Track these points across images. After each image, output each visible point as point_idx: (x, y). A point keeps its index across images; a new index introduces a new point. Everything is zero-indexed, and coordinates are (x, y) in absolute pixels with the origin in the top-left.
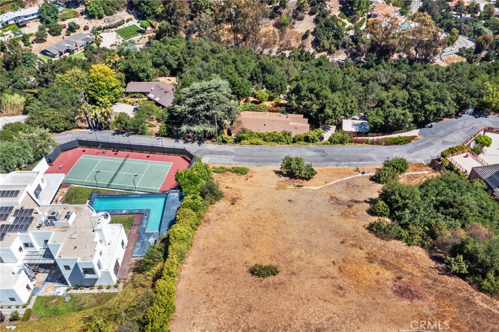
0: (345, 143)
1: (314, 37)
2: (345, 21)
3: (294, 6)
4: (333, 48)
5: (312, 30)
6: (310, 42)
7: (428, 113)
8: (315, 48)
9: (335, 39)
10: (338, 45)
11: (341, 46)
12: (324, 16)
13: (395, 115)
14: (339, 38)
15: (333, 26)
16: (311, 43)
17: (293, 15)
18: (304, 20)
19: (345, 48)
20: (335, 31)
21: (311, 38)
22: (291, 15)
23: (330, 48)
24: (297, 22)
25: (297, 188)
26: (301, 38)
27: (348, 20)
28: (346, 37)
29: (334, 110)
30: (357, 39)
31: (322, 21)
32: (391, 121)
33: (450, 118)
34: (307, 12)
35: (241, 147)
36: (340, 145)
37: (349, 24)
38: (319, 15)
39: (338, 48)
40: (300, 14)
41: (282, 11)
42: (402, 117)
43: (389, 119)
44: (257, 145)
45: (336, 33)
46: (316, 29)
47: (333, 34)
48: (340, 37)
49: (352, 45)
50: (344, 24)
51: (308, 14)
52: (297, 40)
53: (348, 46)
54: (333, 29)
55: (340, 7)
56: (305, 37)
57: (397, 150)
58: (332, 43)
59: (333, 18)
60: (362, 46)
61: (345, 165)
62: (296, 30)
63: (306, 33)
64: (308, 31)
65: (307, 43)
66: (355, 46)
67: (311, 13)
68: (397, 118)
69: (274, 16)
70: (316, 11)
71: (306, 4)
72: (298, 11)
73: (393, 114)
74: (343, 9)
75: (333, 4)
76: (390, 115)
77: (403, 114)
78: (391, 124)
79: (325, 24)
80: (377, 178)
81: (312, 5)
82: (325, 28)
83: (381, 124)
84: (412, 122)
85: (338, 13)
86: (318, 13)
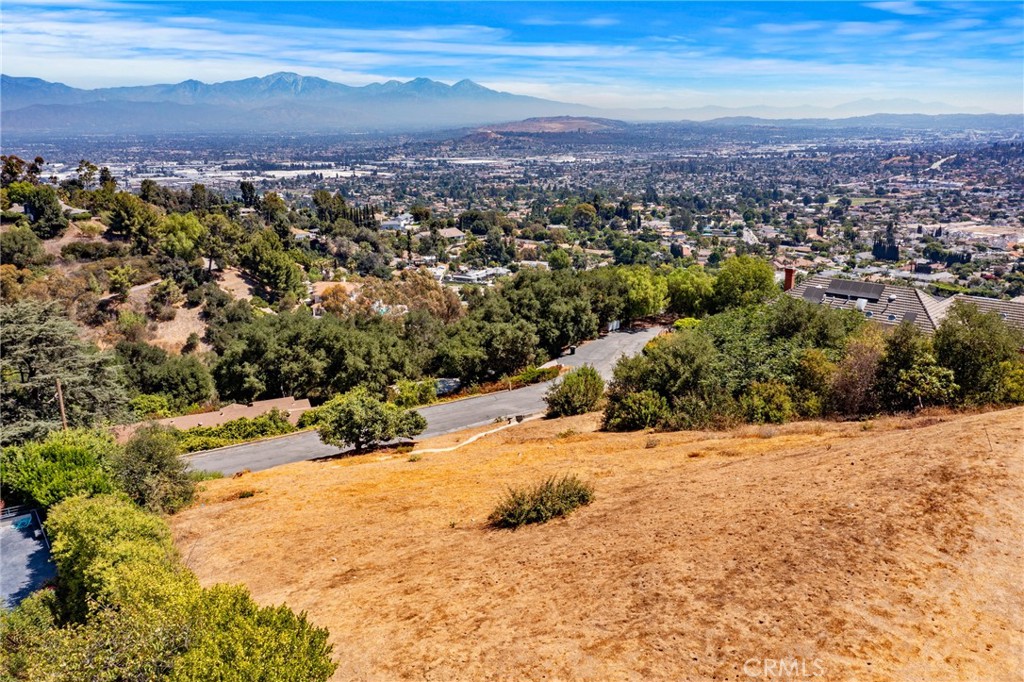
1: (211, 346)
2: (268, 310)
3: (145, 296)
5: (202, 334)
7: (561, 318)
12: (221, 304)
13: (503, 333)
15: (247, 318)
17: (148, 313)
18: (177, 319)
21: (204, 349)
22: (142, 312)
24: (160, 325)
26: (179, 353)
27: (272, 309)
29: (368, 357)
31: (221, 314)
33: (592, 338)
34: (179, 304)
38: (210, 305)
40: (165, 310)
41: (119, 307)
42: (521, 334)
43: (495, 344)
46: (211, 329)
50: (267, 316)
51: (184, 306)
55: (250, 289)
56: (189, 347)
59: (242, 304)
62: (163, 340)
63: (189, 339)
64: (193, 336)
67: (191, 304)
68: (511, 337)
69: (100, 319)
70: (200, 298)
71: (174, 287)
72: (159, 304)
73: (499, 332)
74: (258, 292)
75: (233, 285)
76: (494, 336)
77: (518, 328)
78: (503, 355)
79: (228, 317)
80: (562, 406)
81: (187, 289)
82: (231, 325)
83: (482, 361)
84: (540, 345)
85: (250, 298)
86: (205, 302)
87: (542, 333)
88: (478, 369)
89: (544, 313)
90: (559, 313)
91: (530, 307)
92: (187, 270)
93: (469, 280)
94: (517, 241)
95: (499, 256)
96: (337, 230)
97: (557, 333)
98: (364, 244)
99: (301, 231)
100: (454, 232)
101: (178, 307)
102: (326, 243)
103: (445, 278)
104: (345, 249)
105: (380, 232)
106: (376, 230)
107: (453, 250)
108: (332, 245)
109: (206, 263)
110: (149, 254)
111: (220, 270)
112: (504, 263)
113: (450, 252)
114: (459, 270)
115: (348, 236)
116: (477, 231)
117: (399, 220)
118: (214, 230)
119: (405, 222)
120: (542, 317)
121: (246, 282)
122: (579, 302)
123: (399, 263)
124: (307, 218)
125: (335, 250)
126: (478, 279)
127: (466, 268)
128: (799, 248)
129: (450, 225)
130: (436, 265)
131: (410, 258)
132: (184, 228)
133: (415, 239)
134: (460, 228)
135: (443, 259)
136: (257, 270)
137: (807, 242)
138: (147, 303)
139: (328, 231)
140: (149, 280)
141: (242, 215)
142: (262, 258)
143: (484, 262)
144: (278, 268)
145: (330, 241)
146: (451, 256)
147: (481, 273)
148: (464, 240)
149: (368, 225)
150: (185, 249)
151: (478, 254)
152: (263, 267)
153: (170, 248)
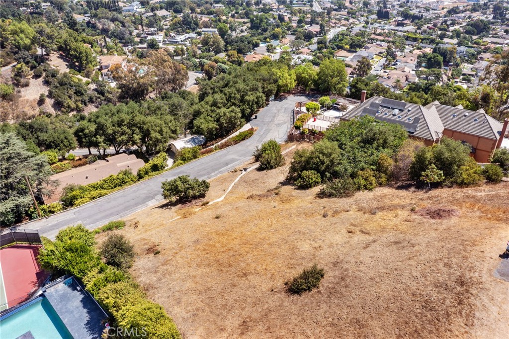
0: (198, 156)
1: (53, 100)
2: (79, 76)
3: (10, 73)
4: (80, 105)
5: (47, 93)
6: (50, 107)
7: (251, 103)
8: (59, 110)
9: (77, 96)
10: (85, 101)
11: (89, 102)
12: (54, 76)
13: (225, 114)
14: (82, 94)
15: (70, 83)
16: (52, 107)
17: (14, 83)
18: (31, 85)
19: (93, 102)
20: (74, 88)
21: (49, 102)
22: (10, 83)
23: (77, 106)
24: (22, 90)
25: (204, 206)
26: (36, 105)
27: (81, 75)
28: (89, 92)
30: (102, 90)
31: (55, 82)
32: (225, 122)
33: (263, 107)
34: (30, 77)
35: (81, 208)
36: (195, 160)
37: (85, 80)
38: (47, 76)
39: (85, 104)
40: (23, 81)
42: (233, 114)
43: (222, 120)
44: (101, 196)
45: (76, 90)
46: (52, 90)
47: (74, 91)
48: (84, 92)
49: (99, 98)
50: (80, 80)
51: (33, 78)
52: (33, 108)
53: (96, 100)
54: (72, 86)
55: (67, 65)
56: (41, 102)
57: (248, 143)
58: (76, 101)
59: (65, 75)
60: (110, 96)
61: (217, 174)
62: (25, 98)
63: (40, 97)
64: (42, 95)
65: (47, 108)
66: (103, 98)
67: (37, 76)
68: (229, 116)
70: (41, 73)
71: (25, 68)
72: (18, 78)
73: (223, 114)
74: (71, 66)
75: (57, 63)
76: (220, 116)
77: (232, 111)
78: (226, 125)
79: (59, 84)
80: (266, 165)
81: (33, 68)
82: (61, 87)
83: (216, 129)
84: (242, 117)
85: (68, 70)
86: (44, 74)
87: (243, 111)
88: (214, 133)
89: (242, 100)
90: (249, 101)
91: (235, 98)
92: (31, 57)
93: (177, 42)
94: (199, 16)
95: (190, 26)
96: (100, 15)
97: (249, 110)
98: (117, 23)
99: (79, 16)
100: (163, 12)
101: (30, 79)
102: (95, 23)
103: (164, 41)
104: (106, 27)
105: (123, 13)
106: (120, 13)
107: (165, 23)
108: (99, 24)
109: (40, 51)
110: (5, 48)
111: (48, 55)
112: (193, 30)
113: (164, 25)
114: (170, 36)
115: (107, 19)
116: (177, 11)
117: (133, 6)
118: (41, 32)
119: (136, 7)
120: (241, 103)
121: (64, 61)
122: (258, 94)
123: (138, 34)
124: (81, 7)
125: (101, 27)
126: (182, 41)
127: (174, 34)
128: (341, 13)
129: (161, 8)
130: (158, 34)
131: (143, 30)
132: (22, 32)
133: (144, 17)
134: (167, 10)
135: (161, 29)
136: (69, 54)
137: (345, 9)
138: (11, 78)
139: (95, 16)
140: (9, 63)
141: (43, 7)
142: (70, 47)
143: (183, 30)
144: (81, 53)
145: (97, 22)
146: (164, 27)
147: (182, 37)
148: (170, 17)
149: (116, 10)
150: (26, 44)
151: (179, 26)
152: (72, 53)
153: (17, 44)
